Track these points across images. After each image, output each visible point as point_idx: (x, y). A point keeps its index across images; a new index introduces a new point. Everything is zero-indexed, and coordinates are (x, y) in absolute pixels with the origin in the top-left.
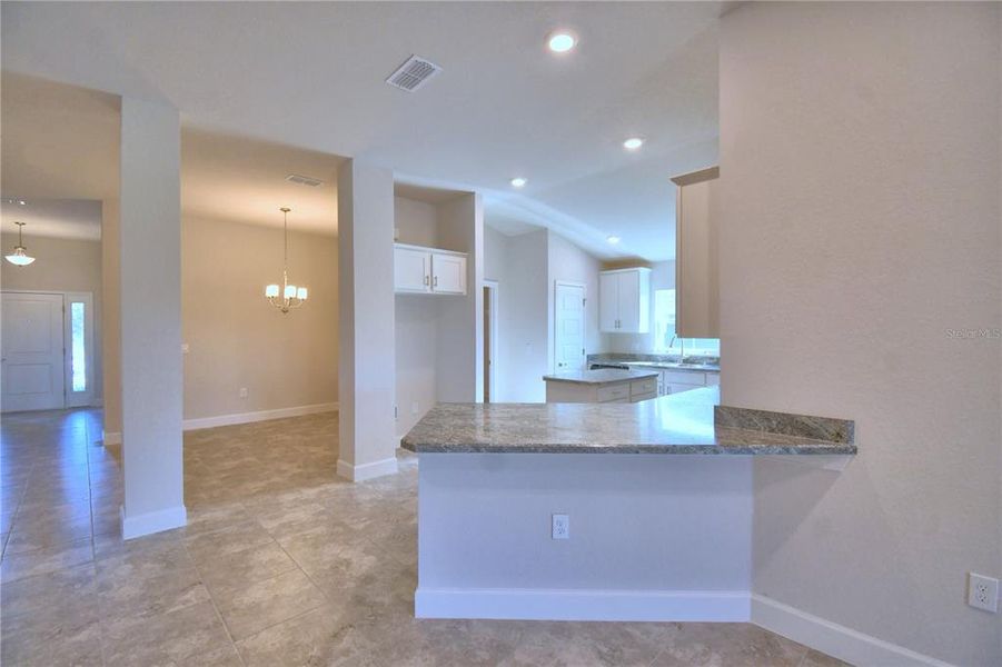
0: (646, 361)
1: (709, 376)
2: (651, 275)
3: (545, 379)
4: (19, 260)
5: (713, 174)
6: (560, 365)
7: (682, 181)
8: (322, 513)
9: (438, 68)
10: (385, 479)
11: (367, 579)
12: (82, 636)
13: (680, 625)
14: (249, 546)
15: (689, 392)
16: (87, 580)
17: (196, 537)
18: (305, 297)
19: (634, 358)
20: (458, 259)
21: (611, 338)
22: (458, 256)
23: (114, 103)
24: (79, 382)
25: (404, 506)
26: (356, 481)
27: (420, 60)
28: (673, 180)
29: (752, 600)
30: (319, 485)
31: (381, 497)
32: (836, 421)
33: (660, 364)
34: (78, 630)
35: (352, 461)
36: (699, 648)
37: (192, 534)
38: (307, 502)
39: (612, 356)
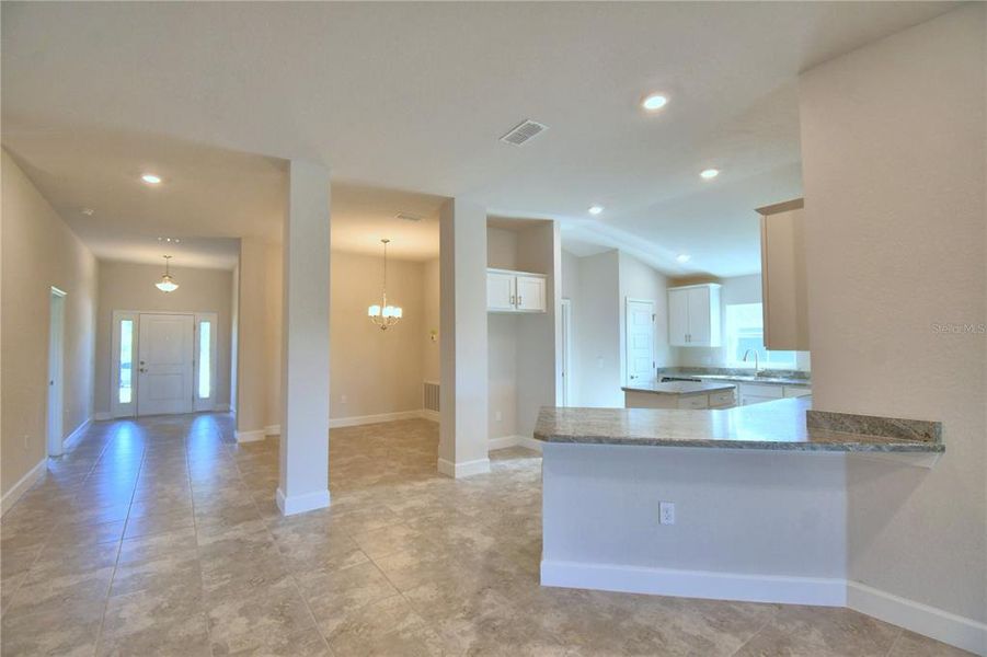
0: (718, 374)
1: (787, 388)
2: (721, 290)
3: (623, 389)
4: (167, 287)
5: (797, 204)
6: (632, 378)
7: (765, 211)
8: (436, 501)
9: (545, 128)
10: (481, 477)
11: (491, 554)
12: (282, 584)
13: (780, 606)
14: (386, 525)
15: (762, 404)
16: (270, 545)
17: (341, 515)
18: (400, 316)
19: (705, 371)
20: (538, 280)
21: (682, 351)
22: (539, 277)
23: (284, 166)
24: (205, 390)
25: (504, 499)
26: (457, 476)
27: (532, 123)
28: (758, 210)
29: (848, 588)
30: (425, 479)
31: (482, 491)
32: (924, 423)
33: (734, 378)
34: (277, 579)
35: (453, 460)
36: (800, 623)
37: (338, 513)
38: (420, 492)
39: (682, 370)
